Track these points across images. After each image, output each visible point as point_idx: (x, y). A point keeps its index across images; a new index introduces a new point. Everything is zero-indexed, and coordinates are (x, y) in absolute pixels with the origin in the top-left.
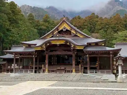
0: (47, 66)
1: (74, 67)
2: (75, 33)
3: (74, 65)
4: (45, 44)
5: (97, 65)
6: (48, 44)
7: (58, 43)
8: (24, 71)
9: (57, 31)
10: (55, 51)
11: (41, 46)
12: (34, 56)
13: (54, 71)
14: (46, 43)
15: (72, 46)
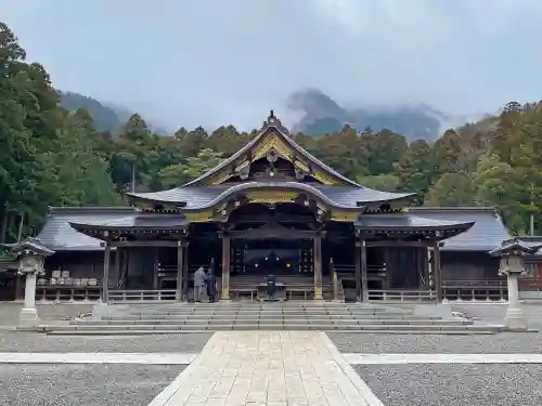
0: (226, 276)
1: (318, 281)
2: (307, 170)
3: (318, 276)
4: (229, 203)
5: (384, 275)
6: (237, 204)
7: (272, 200)
8: (142, 296)
9: (248, 162)
10: (256, 226)
11: (213, 209)
12: (179, 243)
13: (247, 295)
14: (230, 200)
15: (320, 212)
